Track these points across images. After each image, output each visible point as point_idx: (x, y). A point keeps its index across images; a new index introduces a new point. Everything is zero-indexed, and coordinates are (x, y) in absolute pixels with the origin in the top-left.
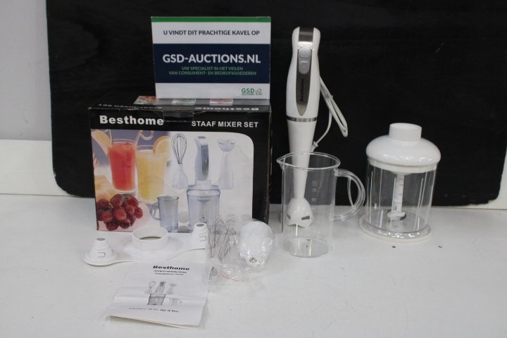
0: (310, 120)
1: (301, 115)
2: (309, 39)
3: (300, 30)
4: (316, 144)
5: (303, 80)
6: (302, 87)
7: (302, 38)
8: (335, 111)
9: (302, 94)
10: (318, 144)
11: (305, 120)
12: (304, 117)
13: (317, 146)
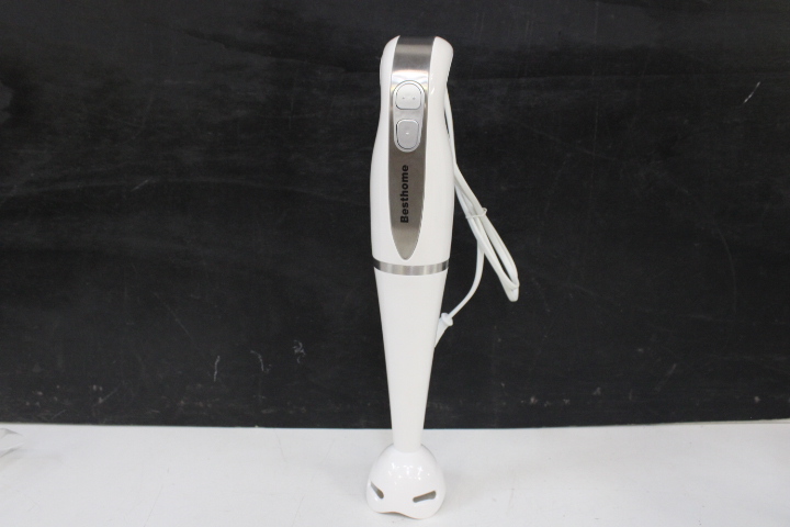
0: (431, 269)
1: (406, 258)
2: (422, 63)
3: (399, 42)
4: (448, 320)
5: (405, 168)
6: (405, 186)
7: (401, 62)
8: (490, 245)
9: (405, 205)
10: (454, 318)
11: (417, 271)
12: (412, 262)
13: (450, 323)
